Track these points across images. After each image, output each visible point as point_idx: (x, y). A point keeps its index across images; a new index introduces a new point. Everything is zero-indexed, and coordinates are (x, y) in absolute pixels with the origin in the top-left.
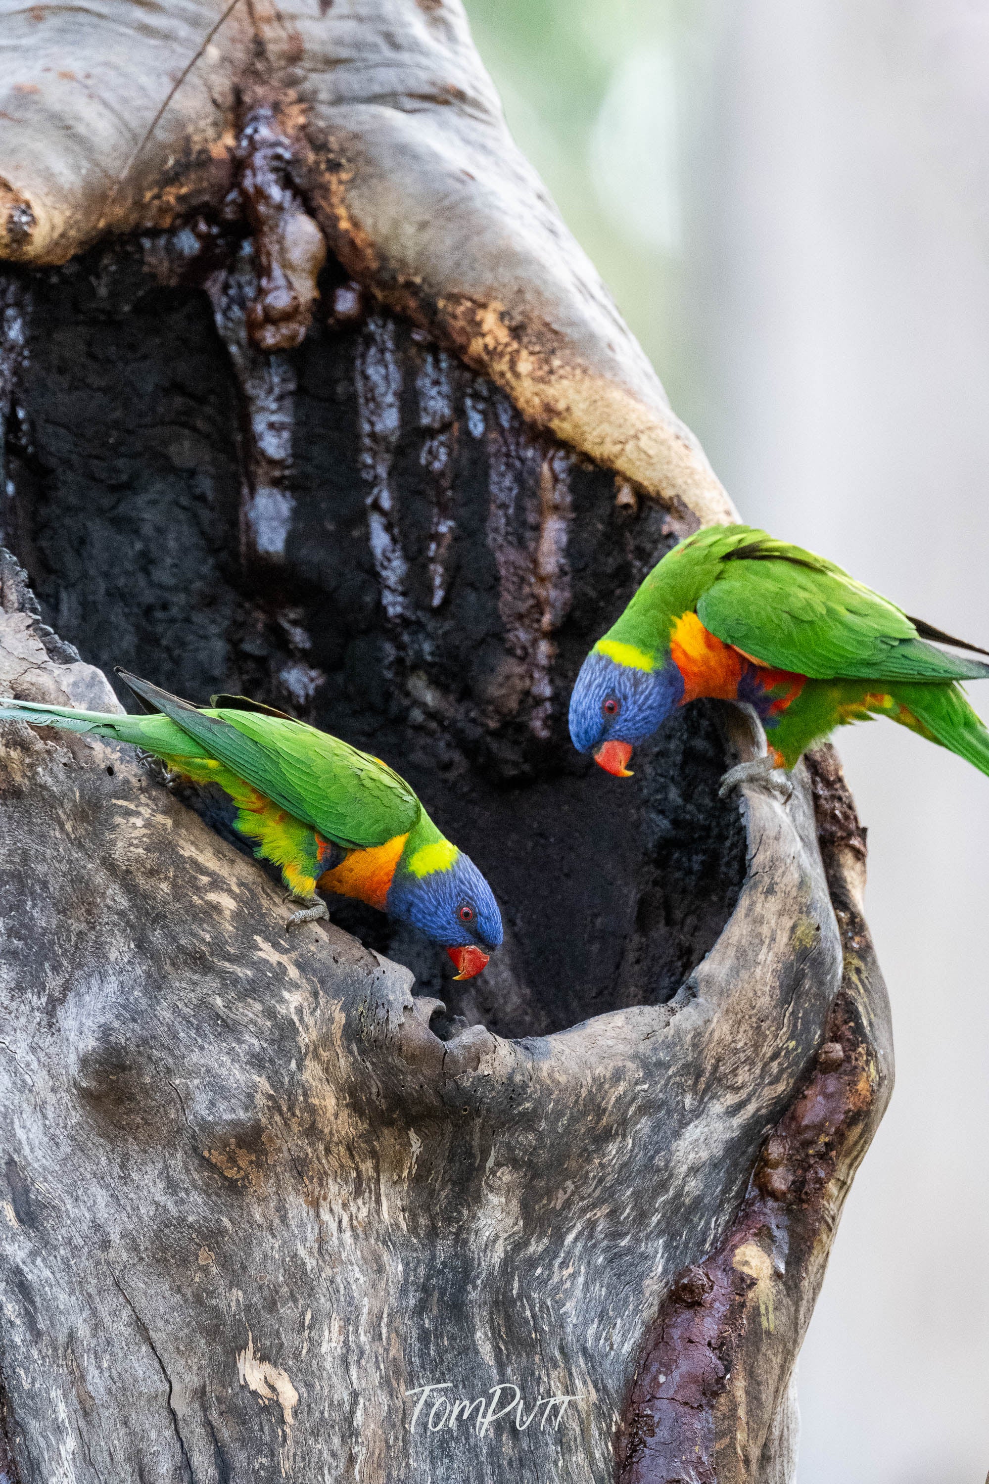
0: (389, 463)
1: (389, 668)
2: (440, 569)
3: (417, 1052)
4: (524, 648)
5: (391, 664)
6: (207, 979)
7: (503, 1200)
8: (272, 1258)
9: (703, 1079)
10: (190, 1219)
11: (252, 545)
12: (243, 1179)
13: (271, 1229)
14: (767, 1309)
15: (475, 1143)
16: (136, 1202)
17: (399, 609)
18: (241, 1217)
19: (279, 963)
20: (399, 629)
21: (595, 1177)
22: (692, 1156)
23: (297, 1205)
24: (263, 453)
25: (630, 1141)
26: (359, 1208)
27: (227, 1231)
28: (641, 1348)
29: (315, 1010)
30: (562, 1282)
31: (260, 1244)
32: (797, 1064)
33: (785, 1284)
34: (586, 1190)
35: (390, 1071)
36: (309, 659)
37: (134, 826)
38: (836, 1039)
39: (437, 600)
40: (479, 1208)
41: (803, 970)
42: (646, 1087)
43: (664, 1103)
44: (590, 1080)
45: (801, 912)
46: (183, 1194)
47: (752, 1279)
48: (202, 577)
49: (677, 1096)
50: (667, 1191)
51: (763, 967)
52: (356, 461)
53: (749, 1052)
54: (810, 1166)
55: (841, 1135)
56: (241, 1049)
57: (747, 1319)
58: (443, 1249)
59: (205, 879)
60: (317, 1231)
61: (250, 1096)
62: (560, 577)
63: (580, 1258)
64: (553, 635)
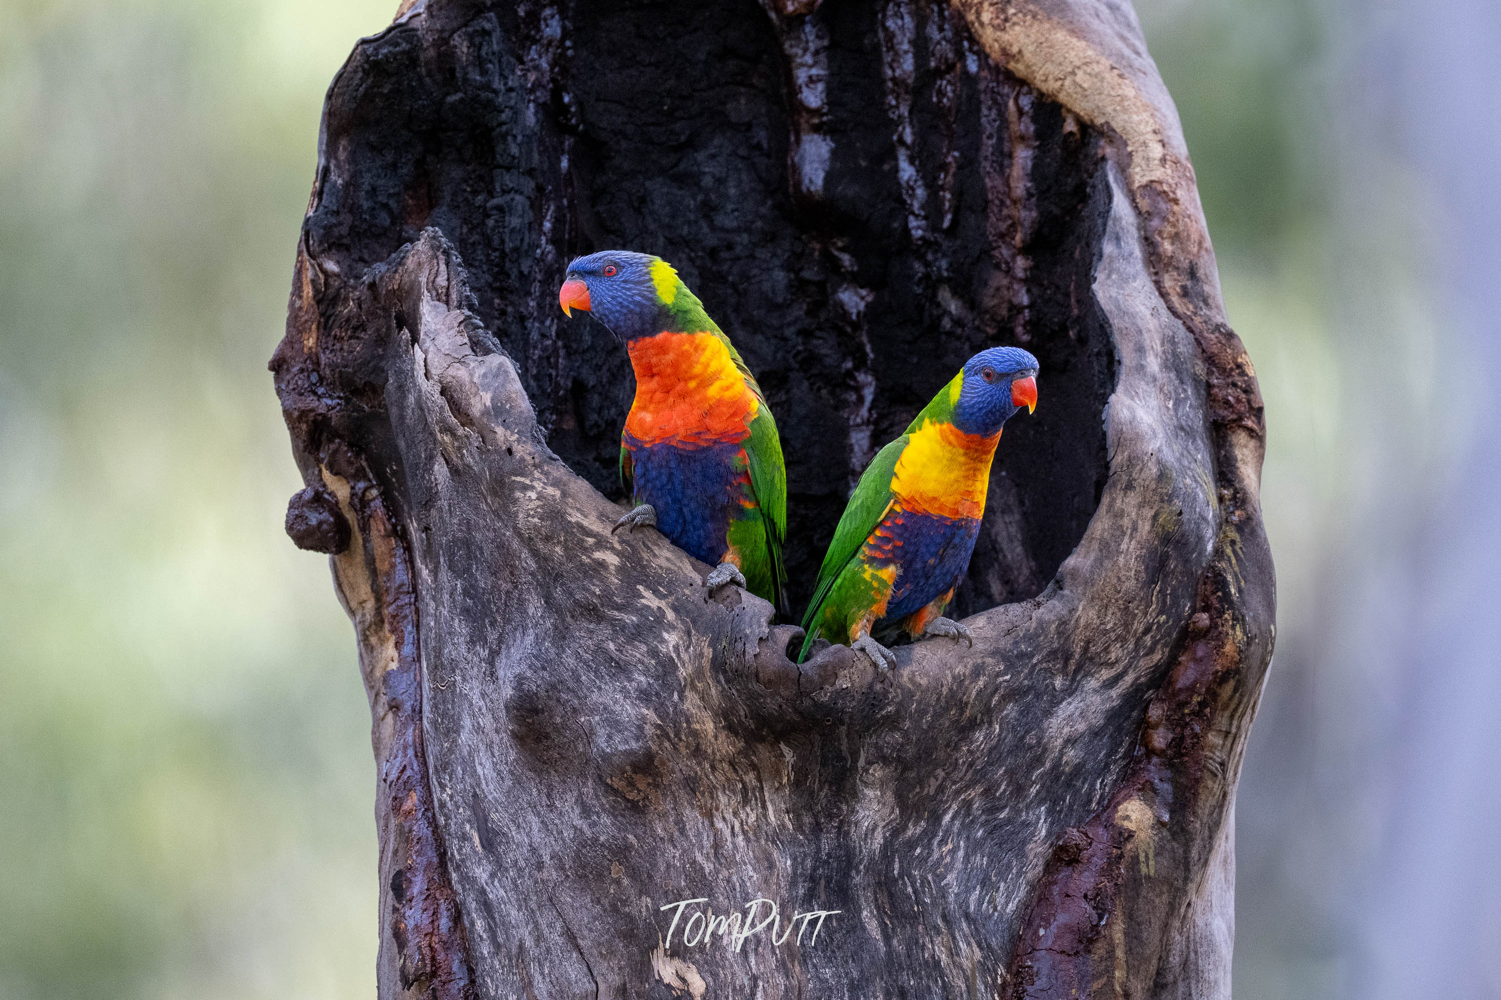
0: (909, 103)
1: (918, 284)
2: (948, 196)
3: (773, 677)
4: (1007, 263)
5: (920, 279)
6: (601, 627)
7: (879, 793)
8: (675, 866)
9: (1072, 661)
10: (602, 839)
11: (798, 184)
12: (643, 799)
13: (671, 840)
14: (1147, 856)
15: (844, 748)
16: (560, 827)
17: (920, 232)
18: (645, 833)
19: (659, 608)
20: (923, 250)
21: (964, 762)
22: (1066, 730)
23: (692, 817)
24: (801, 103)
25: (997, 727)
26: (748, 815)
27: (632, 846)
28: (1025, 905)
29: (689, 647)
30: (942, 858)
31: (663, 855)
32: (1169, 635)
33: (1169, 830)
34: (956, 775)
35: (752, 697)
36: (857, 280)
37: (530, 500)
38: (1205, 609)
39: (946, 224)
40: (857, 802)
41: (1167, 552)
42: (1008, 677)
43: (1030, 688)
44: (950, 679)
45: (1162, 501)
46: (595, 818)
47: (1130, 831)
48: (762, 217)
49: (1044, 680)
50: (1043, 764)
51: (1126, 555)
52: (883, 103)
53: (1119, 631)
54: (1187, 724)
55: (1212, 695)
56: (631, 687)
57: (1126, 868)
58: (827, 843)
59: (591, 541)
60: (712, 838)
61: (640, 728)
62: (1028, 199)
63: (959, 834)
64: (1026, 250)
